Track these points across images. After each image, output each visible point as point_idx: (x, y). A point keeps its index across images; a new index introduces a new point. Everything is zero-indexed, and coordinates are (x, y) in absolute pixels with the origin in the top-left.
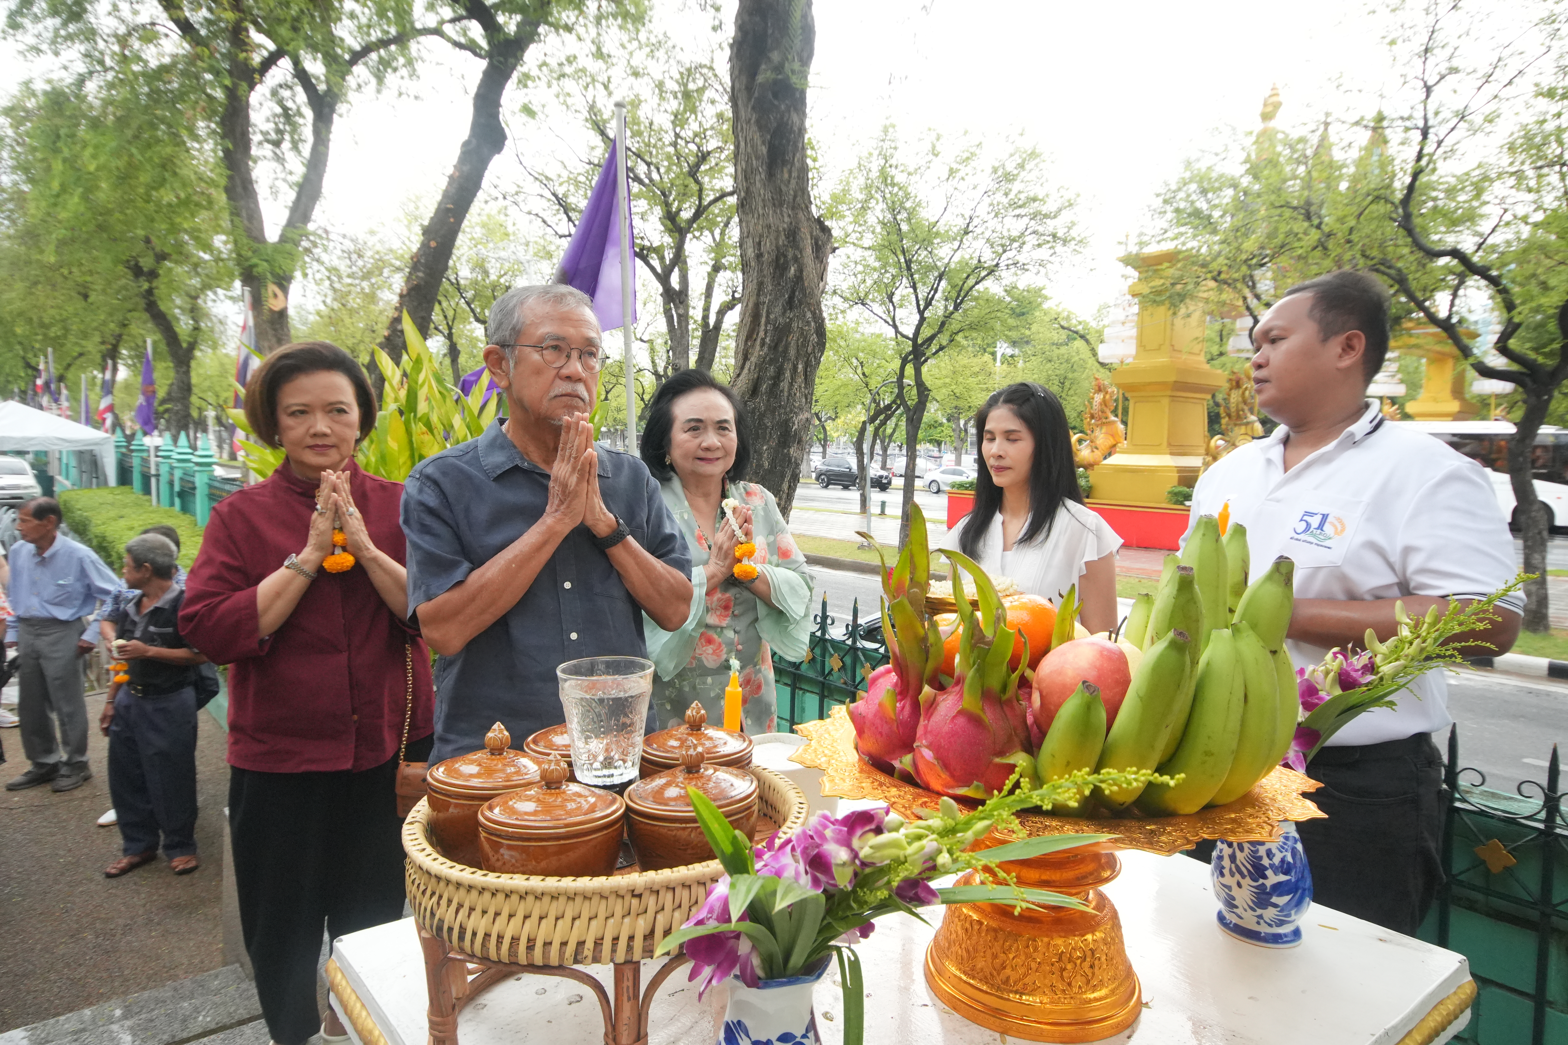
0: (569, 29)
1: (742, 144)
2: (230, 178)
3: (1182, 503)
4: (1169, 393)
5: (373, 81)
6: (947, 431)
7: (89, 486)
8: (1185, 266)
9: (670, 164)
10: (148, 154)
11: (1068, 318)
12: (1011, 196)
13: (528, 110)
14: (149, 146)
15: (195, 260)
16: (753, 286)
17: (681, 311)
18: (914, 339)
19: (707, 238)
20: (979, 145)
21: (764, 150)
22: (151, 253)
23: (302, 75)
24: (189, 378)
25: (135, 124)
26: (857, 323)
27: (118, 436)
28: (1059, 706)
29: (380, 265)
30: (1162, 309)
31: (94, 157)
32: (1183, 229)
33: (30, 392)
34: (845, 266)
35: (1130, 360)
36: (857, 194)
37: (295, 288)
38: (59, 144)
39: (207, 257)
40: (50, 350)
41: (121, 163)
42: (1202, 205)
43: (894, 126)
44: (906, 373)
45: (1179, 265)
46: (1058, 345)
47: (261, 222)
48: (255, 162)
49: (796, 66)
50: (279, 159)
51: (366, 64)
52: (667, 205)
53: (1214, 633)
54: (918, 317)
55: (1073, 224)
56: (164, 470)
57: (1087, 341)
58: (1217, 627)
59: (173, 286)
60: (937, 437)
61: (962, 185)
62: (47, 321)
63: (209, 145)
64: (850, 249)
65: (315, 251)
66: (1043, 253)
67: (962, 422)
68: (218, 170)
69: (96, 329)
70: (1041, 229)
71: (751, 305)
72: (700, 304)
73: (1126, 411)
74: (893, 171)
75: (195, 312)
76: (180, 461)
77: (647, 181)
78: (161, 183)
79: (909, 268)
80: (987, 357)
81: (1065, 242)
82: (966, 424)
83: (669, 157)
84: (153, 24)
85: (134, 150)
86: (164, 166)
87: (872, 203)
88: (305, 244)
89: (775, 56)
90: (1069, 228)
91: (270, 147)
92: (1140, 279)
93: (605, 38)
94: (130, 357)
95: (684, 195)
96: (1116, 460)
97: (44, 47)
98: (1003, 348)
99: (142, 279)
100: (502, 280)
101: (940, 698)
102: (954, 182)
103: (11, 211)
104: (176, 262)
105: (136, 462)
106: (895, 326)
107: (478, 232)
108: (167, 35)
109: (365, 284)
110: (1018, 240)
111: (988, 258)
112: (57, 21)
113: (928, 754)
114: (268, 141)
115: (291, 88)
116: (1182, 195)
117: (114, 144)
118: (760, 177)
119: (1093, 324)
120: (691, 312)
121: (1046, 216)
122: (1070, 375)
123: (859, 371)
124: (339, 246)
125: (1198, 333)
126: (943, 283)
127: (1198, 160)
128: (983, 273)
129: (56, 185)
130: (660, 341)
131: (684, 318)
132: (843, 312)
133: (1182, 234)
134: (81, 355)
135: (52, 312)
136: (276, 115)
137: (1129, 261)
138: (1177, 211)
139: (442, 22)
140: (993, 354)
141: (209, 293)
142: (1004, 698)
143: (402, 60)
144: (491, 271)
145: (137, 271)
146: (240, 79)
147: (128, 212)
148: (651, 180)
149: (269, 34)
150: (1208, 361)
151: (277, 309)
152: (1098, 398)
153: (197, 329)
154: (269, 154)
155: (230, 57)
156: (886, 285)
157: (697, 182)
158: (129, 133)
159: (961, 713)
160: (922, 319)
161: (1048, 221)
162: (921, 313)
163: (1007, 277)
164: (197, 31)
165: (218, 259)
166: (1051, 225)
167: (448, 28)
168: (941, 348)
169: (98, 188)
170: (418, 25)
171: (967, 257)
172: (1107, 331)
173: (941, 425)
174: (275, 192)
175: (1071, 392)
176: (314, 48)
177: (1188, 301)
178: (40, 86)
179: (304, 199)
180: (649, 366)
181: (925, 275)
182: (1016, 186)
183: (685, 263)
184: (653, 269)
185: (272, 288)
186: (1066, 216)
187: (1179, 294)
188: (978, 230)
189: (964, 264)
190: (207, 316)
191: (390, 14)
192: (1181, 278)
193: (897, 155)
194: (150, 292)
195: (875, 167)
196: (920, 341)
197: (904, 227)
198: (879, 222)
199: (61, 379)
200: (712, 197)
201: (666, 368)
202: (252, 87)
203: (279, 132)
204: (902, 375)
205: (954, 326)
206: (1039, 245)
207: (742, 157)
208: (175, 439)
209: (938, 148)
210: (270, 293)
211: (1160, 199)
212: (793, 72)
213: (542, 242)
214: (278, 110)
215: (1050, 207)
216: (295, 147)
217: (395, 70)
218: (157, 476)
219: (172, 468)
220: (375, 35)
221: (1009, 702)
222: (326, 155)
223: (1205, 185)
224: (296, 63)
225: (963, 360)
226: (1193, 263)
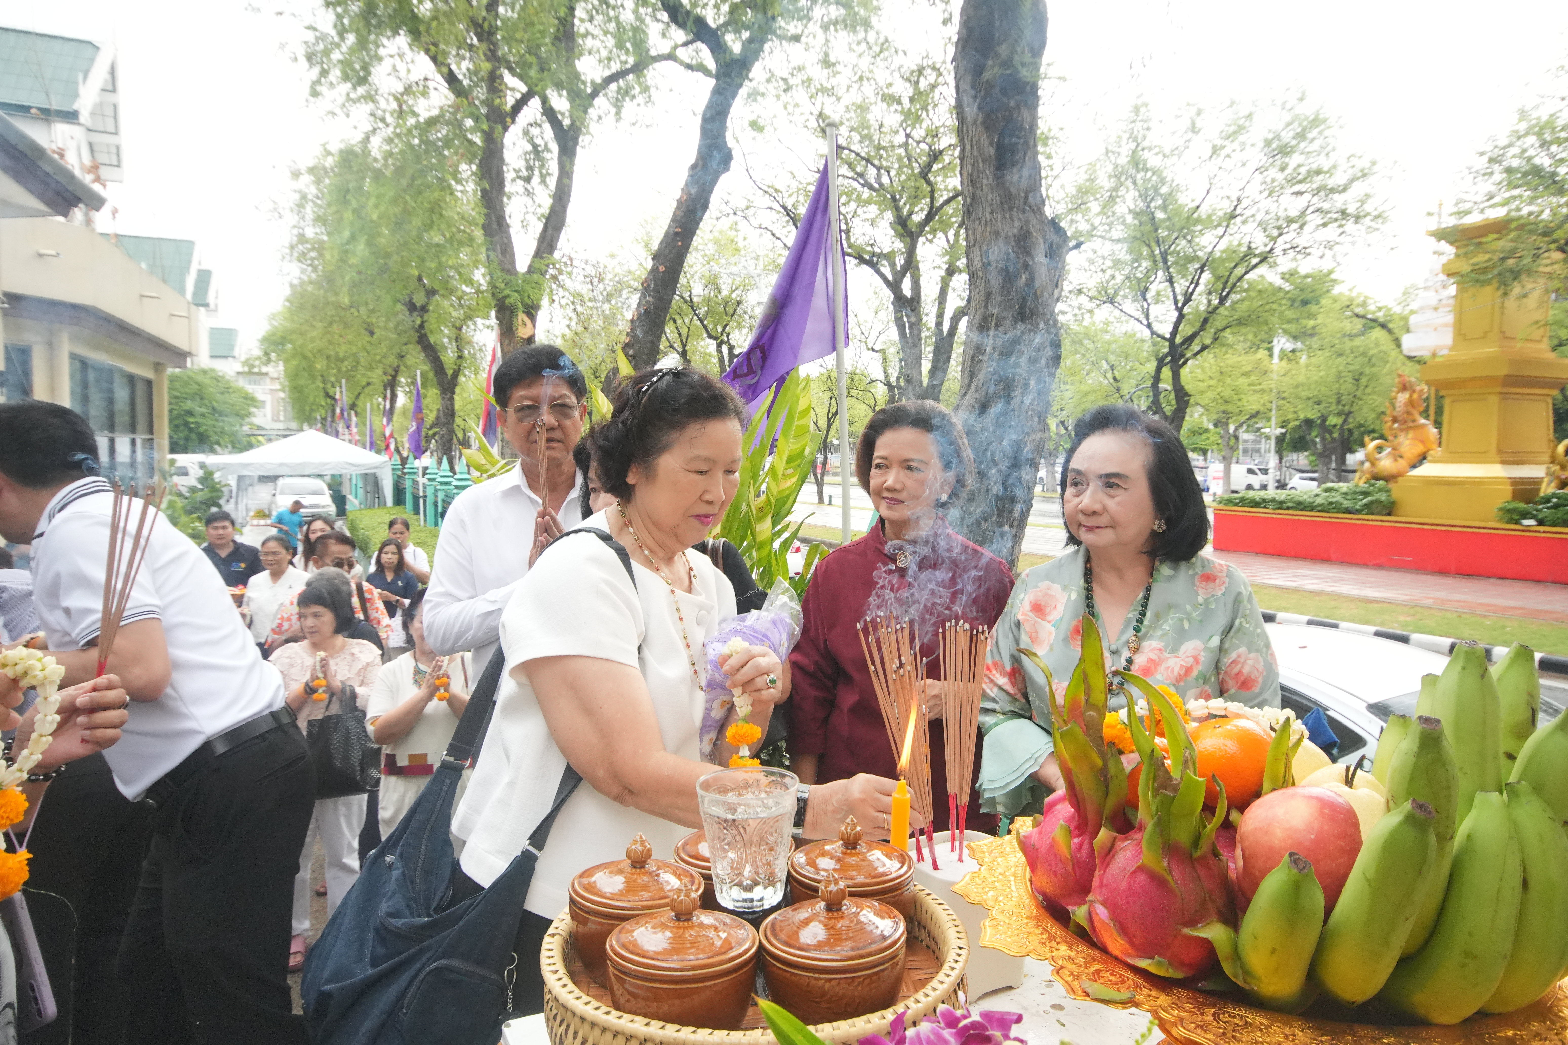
0: (796, 38)
1: (968, 147)
2: (487, 215)
3: (1517, 522)
4: (1499, 389)
5: (613, 110)
6: (1213, 438)
7: (372, 506)
8: (1519, 237)
9: (900, 168)
10: (420, 200)
11: (1364, 304)
12: (1289, 170)
13: (755, 126)
14: (420, 193)
15: (459, 293)
16: (979, 298)
17: (913, 319)
18: (1172, 340)
19: (940, 241)
20: (1249, 116)
21: (992, 151)
22: (422, 289)
23: (549, 113)
24: (453, 404)
25: (409, 172)
26: (1107, 323)
27: (397, 459)
28: (1265, 873)
29: (619, 287)
30: (1488, 290)
31: (376, 206)
32: (1516, 192)
33: (329, 419)
34: (1092, 262)
35: (1445, 352)
36: (1105, 183)
37: (542, 316)
38: (348, 197)
39: (468, 290)
40: (344, 381)
41: (397, 210)
42: (1543, 161)
43: (1146, 105)
44: (1162, 376)
45: (1512, 235)
46: (1352, 336)
47: (513, 255)
48: (509, 198)
49: (1027, 58)
50: (529, 193)
51: (606, 95)
52: (898, 209)
53: (1479, 797)
54: (1176, 314)
55: (1368, 196)
56: (430, 491)
57: (1390, 331)
58: (1484, 789)
59: (442, 318)
60: (1202, 444)
61: (1228, 164)
62: (341, 355)
63: (471, 186)
64: (1096, 243)
65: (561, 278)
66: (1331, 232)
67: (1232, 428)
68: (477, 210)
69: (379, 362)
70: (1326, 206)
71: (977, 318)
72: (934, 310)
73: (1439, 411)
74: (1146, 155)
75: (459, 340)
76: (442, 483)
77: (876, 186)
78: (429, 226)
79: (1165, 261)
80: (1262, 353)
81: (1358, 218)
82: (1236, 429)
83: (900, 159)
84: (426, 79)
85: (408, 198)
86: (432, 210)
87: (1122, 191)
88: (552, 271)
89: (1003, 50)
90: (1363, 203)
91: (522, 183)
92: (1457, 256)
93: (833, 42)
94: (408, 384)
95: (915, 198)
96: (1427, 470)
97: (338, 111)
98: (1281, 343)
99: (415, 314)
100: (734, 296)
101: (1120, 844)
102: (1217, 161)
103: (313, 259)
104: (444, 296)
105: (408, 484)
106: (1149, 326)
107: (711, 249)
108: (436, 89)
109: (606, 306)
110: (1300, 220)
111: (1260, 243)
112: (349, 85)
113: (1101, 912)
114: (520, 178)
115: (540, 126)
116: (1515, 150)
117: (392, 194)
118: (988, 180)
119: (1397, 309)
120: (925, 319)
121: (1333, 191)
122: (1367, 371)
123: (1109, 375)
124: (582, 272)
125: (1538, 316)
126: (1206, 276)
127: (1536, 107)
128: (1255, 261)
129: (347, 234)
130: (892, 350)
131: (916, 325)
132: (1091, 311)
133: (1514, 198)
134: (369, 384)
135: (344, 347)
136: (526, 153)
137: (1441, 235)
138: (1509, 170)
139: (676, 47)
140: (1270, 350)
141: (470, 323)
142: (1196, 855)
143: (637, 89)
144: (723, 287)
145: (412, 307)
146: (496, 122)
147: (404, 254)
148: (881, 185)
149: (521, 78)
150: (1554, 349)
151: (526, 337)
152: (1403, 398)
153: (460, 357)
154: (521, 190)
155: (488, 103)
156: (1139, 280)
157: (929, 182)
158: (404, 182)
159: (1141, 869)
160: (1181, 317)
161: (1336, 196)
162: (1180, 310)
163: (1285, 263)
164: (460, 82)
165: (478, 292)
166: (1339, 200)
167: (681, 53)
168: (1204, 348)
169: (379, 234)
170: (653, 53)
171: (1236, 243)
172: (1413, 320)
173: (1207, 431)
174: (525, 225)
175: (1369, 390)
176: (559, 86)
177: (1523, 277)
178: (335, 147)
179: (550, 230)
180: (882, 377)
181: (1185, 267)
182: (1295, 159)
183: (917, 268)
184: (882, 276)
185: (522, 317)
186: (1358, 189)
187: (1511, 271)
188: (1248, 213)
189: (1231, 251)
190: (470, 343)
191: (628, 45)
192: (1514, 251)
193: (1150, 136)
194: (422, 326)
195: (1126, 150)
196: (1178, 340)
197: (1160, 215)
198: (1130, 211)
199: (353, 406)
200: (945, 197)
201: (898, 378)
202: (506, 129)
203: (530, 168)
204: (1157, 379)
205: (1219, 322)
206: (1325, 225)
207: (967, 161)
208: (440, 462)
209: (1198, 125)
210: (520, 322)
211: (1485, 158)
212: (1023, 64)
213: (771, 255)
214: (529, 148)
215: (1339, 179)
216: (543, 181)
217: (634, 97)
218: (425, 497)
219: (436, 490)
220: (615, 67)
221: (1202, 860)
222: (569, 187)
223: (1547, 136)
224: (545, 101)
225: (1232, 359)
226: (1531, 232)
